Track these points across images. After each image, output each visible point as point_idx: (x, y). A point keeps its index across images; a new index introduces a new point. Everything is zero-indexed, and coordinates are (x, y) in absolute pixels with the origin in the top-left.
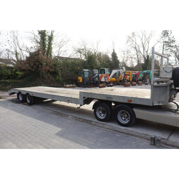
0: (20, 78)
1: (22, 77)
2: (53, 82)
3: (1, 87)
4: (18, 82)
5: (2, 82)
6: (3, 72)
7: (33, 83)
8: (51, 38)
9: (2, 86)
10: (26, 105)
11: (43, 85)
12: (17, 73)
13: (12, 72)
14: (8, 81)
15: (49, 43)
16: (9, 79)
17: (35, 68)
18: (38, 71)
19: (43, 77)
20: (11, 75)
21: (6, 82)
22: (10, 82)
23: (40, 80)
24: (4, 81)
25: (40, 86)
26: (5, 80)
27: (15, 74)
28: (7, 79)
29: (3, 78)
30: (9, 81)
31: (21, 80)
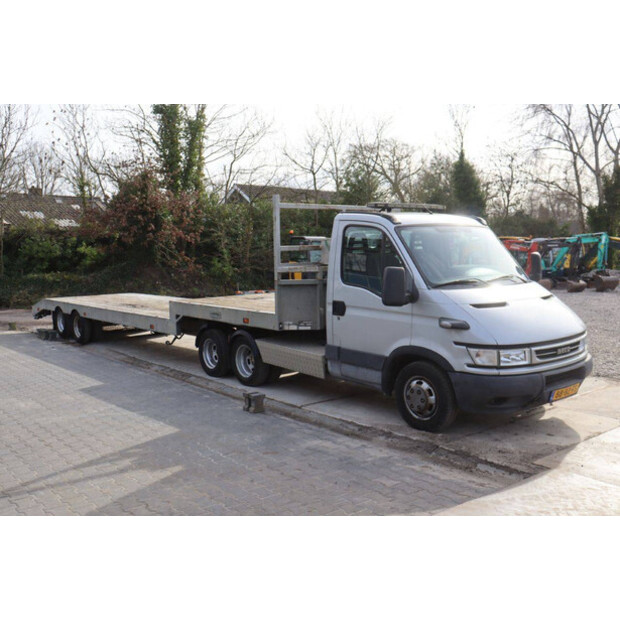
0: (90, 269)
1: (99, 265)
2: (201, 280)
3: (27, 298)
4: (80, 281)
5: (32, 279)
6: (36, 248)
7: (131, 284)
8: (196, 128)
9: (30, 293)
10: (73, 344)
11: (162, 292)
12: (82, 249)
13: (64, 246)
14: (49, 277)
15: (191, 144)
16: (55, 272)
17: (136, 233)
18: (146, 243)
19: (164, 264)
20: (63, 258)
21: (44, 281)
22: (54, 281)
23: (154, 275)
24: (38, 279)
25: (155, 294)
26: (41, 275)
27: (76, 253)
28: (48, 271)
29: (34, 266)
30: (51, 278)
31: (92, 275)
